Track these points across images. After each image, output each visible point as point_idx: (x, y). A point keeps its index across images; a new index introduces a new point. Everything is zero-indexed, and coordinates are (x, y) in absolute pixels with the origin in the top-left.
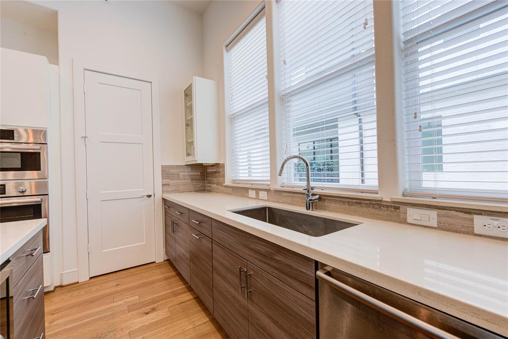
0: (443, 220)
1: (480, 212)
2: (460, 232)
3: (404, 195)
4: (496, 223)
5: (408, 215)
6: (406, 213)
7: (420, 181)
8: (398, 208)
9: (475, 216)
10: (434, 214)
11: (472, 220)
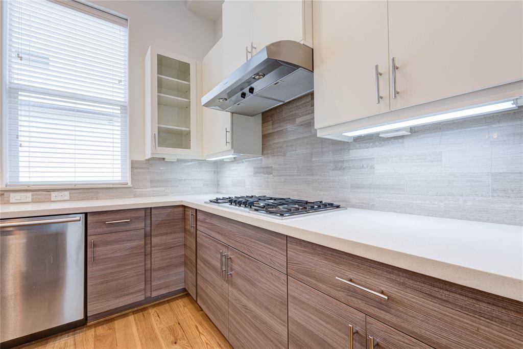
0: (35, 197)
1: (54, 190)
2: (44, 202)
3: (6, 186)
4: (60, 194)
5: (11, 198)
6: (9, 197)
7: (18, 177)
8: (3, 195)
9: (52, 193)
10: (29, 195)
11: (50, 195)
